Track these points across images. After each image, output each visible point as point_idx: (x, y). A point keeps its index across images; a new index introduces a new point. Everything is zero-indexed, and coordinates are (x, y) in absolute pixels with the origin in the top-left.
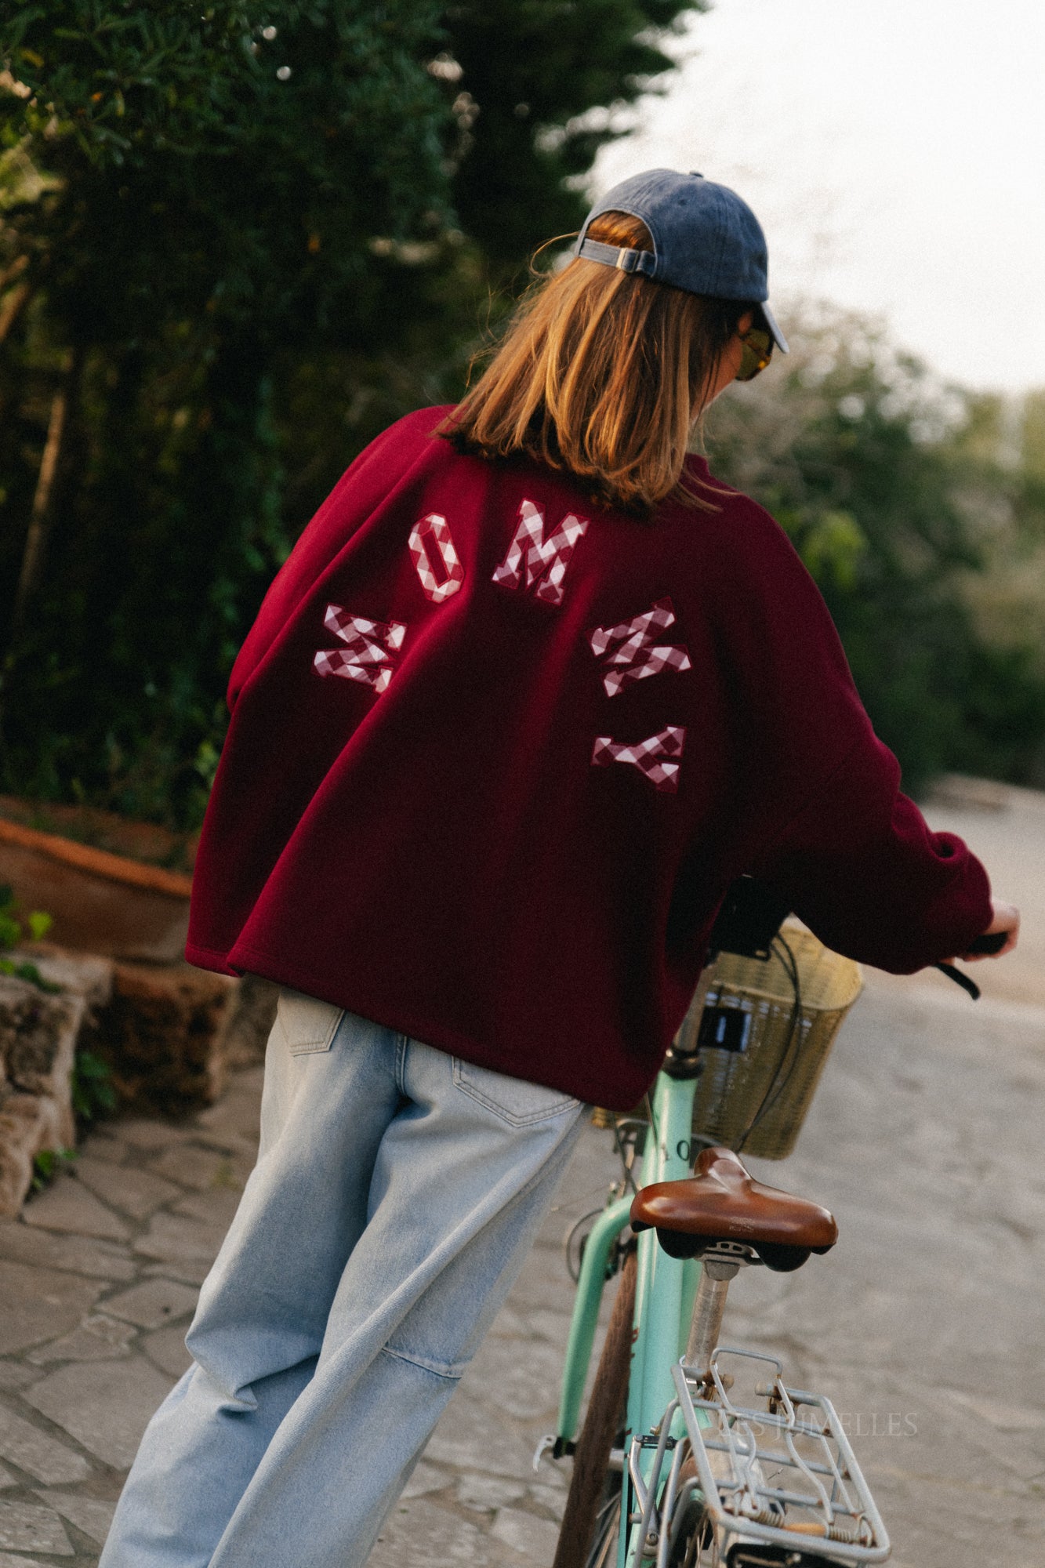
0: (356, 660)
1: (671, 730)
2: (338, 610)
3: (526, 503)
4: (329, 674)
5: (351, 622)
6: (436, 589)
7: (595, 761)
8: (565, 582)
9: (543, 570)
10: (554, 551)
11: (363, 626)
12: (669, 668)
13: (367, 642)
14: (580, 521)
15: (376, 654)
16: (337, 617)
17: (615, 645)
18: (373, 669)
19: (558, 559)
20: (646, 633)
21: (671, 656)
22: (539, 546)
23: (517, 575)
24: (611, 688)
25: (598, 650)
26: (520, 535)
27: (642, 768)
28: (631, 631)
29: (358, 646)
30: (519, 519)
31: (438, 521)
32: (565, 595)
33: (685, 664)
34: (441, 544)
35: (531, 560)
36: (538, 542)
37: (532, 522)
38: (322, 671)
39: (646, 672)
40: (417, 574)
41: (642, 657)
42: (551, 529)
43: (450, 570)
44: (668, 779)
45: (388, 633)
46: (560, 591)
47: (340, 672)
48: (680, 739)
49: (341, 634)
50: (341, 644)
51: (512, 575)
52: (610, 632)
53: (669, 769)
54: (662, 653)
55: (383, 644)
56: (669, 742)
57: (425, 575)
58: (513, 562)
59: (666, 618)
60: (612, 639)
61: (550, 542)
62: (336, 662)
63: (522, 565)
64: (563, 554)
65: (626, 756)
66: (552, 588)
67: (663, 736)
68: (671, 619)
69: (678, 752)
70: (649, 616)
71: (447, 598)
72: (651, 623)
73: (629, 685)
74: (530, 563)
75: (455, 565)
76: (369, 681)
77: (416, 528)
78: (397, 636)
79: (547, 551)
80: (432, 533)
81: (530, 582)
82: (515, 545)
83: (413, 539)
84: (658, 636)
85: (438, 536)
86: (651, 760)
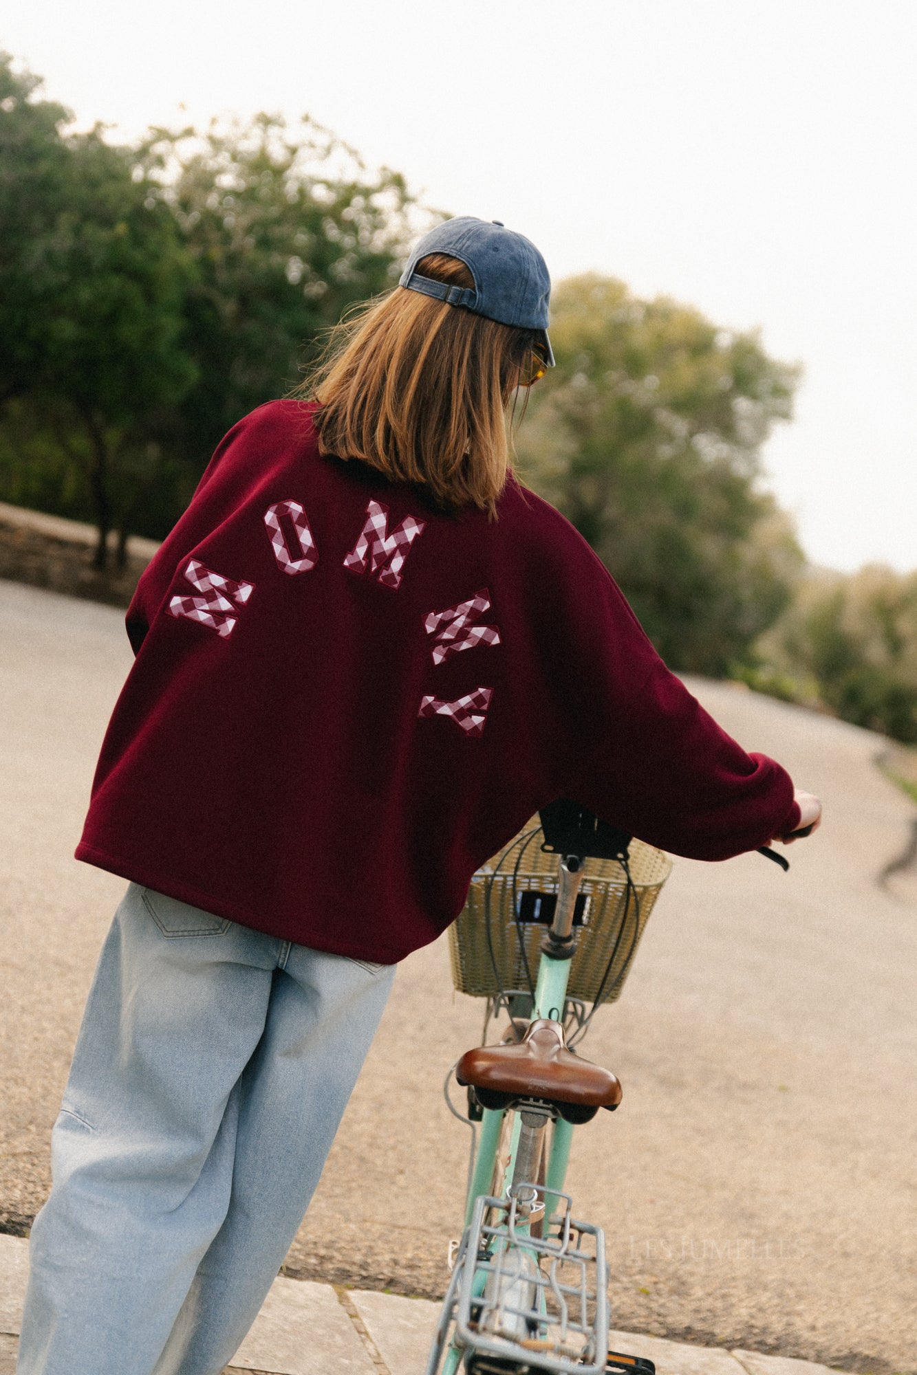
0: (206, 607)
1: (481, 690)
2: (199, 565)
3: (372, 503)
4: (180, 615)
5: (207, 575)
6: (289, 563)
7: (421, 714)
8: (402, 571)
9: (386, 560)
10: (395, 545)
11: (217, 580)
12: (483, 644)
13: (217, 593)
14: (418, 523)
15: (224, 604)
16: (197, 570)
17: (443, 625)
18: (220, 616)
19: (398, 552)
20: (468, 616)
21: (486, 633)
22: (383, 540)
23: (364, 563)
24: (438, 658)
25: (430, 629)
26: (367, 530)
27: (456, 719)
28: (456, 614)
29: (210, 596)
30: (367, 516)
31: (296, 508)
32: (401, 582)
33: (496, 640)
34: (298, 528)
35: (376, 551)
36: (382, 536)
37: (378, 520)
38: (175, 613)
39: (465, 645)
40: (272, 547)
41: (463, 635)
42: (393, 527)
43: (305, 551)
44: (476, 727)
45: (238, 589)
46: (398, 579)
47: (190, 614)
48: (487, 698)
49: (197, 584)
50: (197, 593)
51: (360, 562)
52: (440, 616)
53: (477, 720)
54: (479, 632)
55: (231, 597)
56: (479, 700)
57: (278, 548)
58: (361, 551)
59: (483, 604)
60: (441, 620)
61: (392, 538)
62: (189, 606)
63: (368, 554)
64: (402, 548)
65: (446, 710)
66: (393, 574)
67: (475, 695)
68: (487, 605)
69: (485, 707)
70: (470, 603)
71: (299, 574)
72: (472, 608)
73: (451, 656)
74: (374, 553)
75: (310, 548)
76: (214, 625)
77: (274, 508)
78: (245, 593)
79: (389, 544)
80: (289, 516)
81: (373, 569)
82: (362, 539)
83: (270, 517)
84: (476, 618)
85: (295, 519)
86: (464, 713)
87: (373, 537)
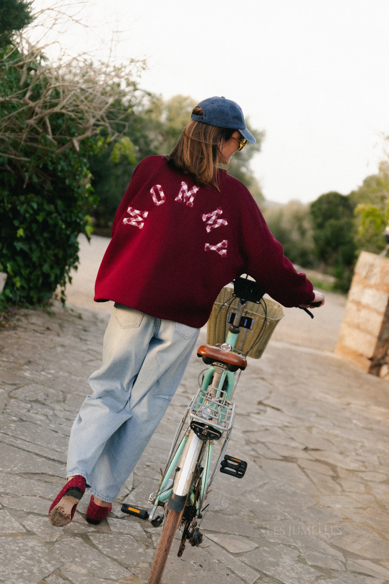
0: (135, 220)
1: (224, 241)
2: (131, 208)
3: (182, 182)
4: (127, 224)
5: (134, 211)
6: (158, 202)
7: (205, 250)
8: (193, 202)
9: (188, 199)
10: (191, 194)
11: (137, 212)
12: (222, 225)
13: (138, 216)
14: (197, 187)
15: (140, 219)
16: (131, 210)
17: (208, 219)
18: (139, 223)
19: (192, 196)
20: (216, 216)
21: (223, 221)
22: (187, 193)
23: (181, 199)
24: (208, 230)
25: (204, 220)
26: (181, 190)
27: (217, 251)
28: (212, 215)
29: (135, 217)
30: (181, 186)
31: (159, 186)
32: (194, 205)
33: (226, 224)
34: (160, 192)
35: (185, 196)
36: (186, 191)
37: (185, 187)
38: (125, 223)
39: (216, 226)
40: (152, 199)
41: (215, 222)
42: (190, 189)
43: (162, 198)
44: (224, 254)
45: (144, 214)
46: (193, 204)
47: (130, 223)
48: (226, 243)
49: (131, 214)
50: (131, 216)
51: (180, 200)
52: (207, 215)
53: (224, 251)
54: (220, 221)
55: (142, 216)
56: (224, 244)
57: (154, 199)
58: (180, 196)
59: (220, 212)
60: (207, 217)
61: (189, 192)
62: (129, 221)
63: (182, 197)
64: (193, 195)
65: (213, 248)
66: (191, 203)
67: (222, 243)
68: (222, 212)
69: (226, 247)
70: (216, 211)
71: (161, 205)
72: (217, 213)
73: (212, 229)
74: (184, 196)
75: (163, 197)
76: (137, 226)
77: (153, 187)
78: (146, 214)
79: (189, 194)
80: (157, 189)
81: (184, 201)
82: (180, 192)
83: (152, 191)
84: (219, 217)
85: (159, 190)
86: (219, 249)
87: (183, 192)
